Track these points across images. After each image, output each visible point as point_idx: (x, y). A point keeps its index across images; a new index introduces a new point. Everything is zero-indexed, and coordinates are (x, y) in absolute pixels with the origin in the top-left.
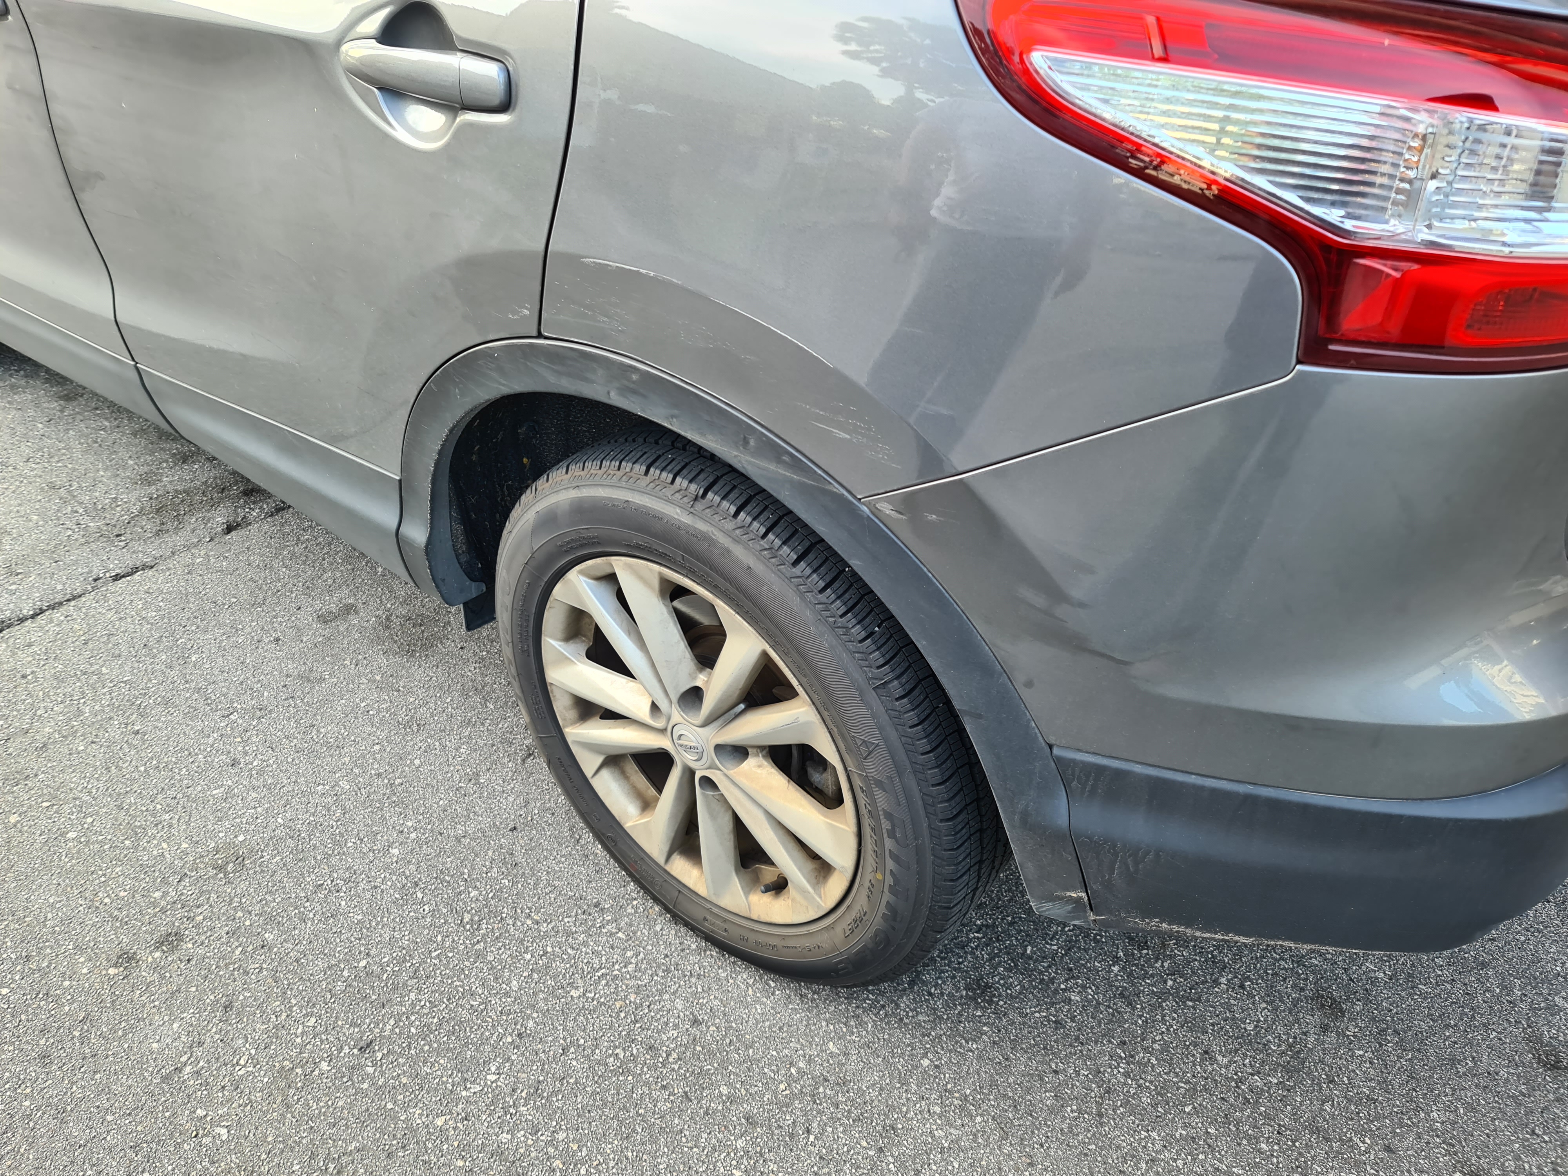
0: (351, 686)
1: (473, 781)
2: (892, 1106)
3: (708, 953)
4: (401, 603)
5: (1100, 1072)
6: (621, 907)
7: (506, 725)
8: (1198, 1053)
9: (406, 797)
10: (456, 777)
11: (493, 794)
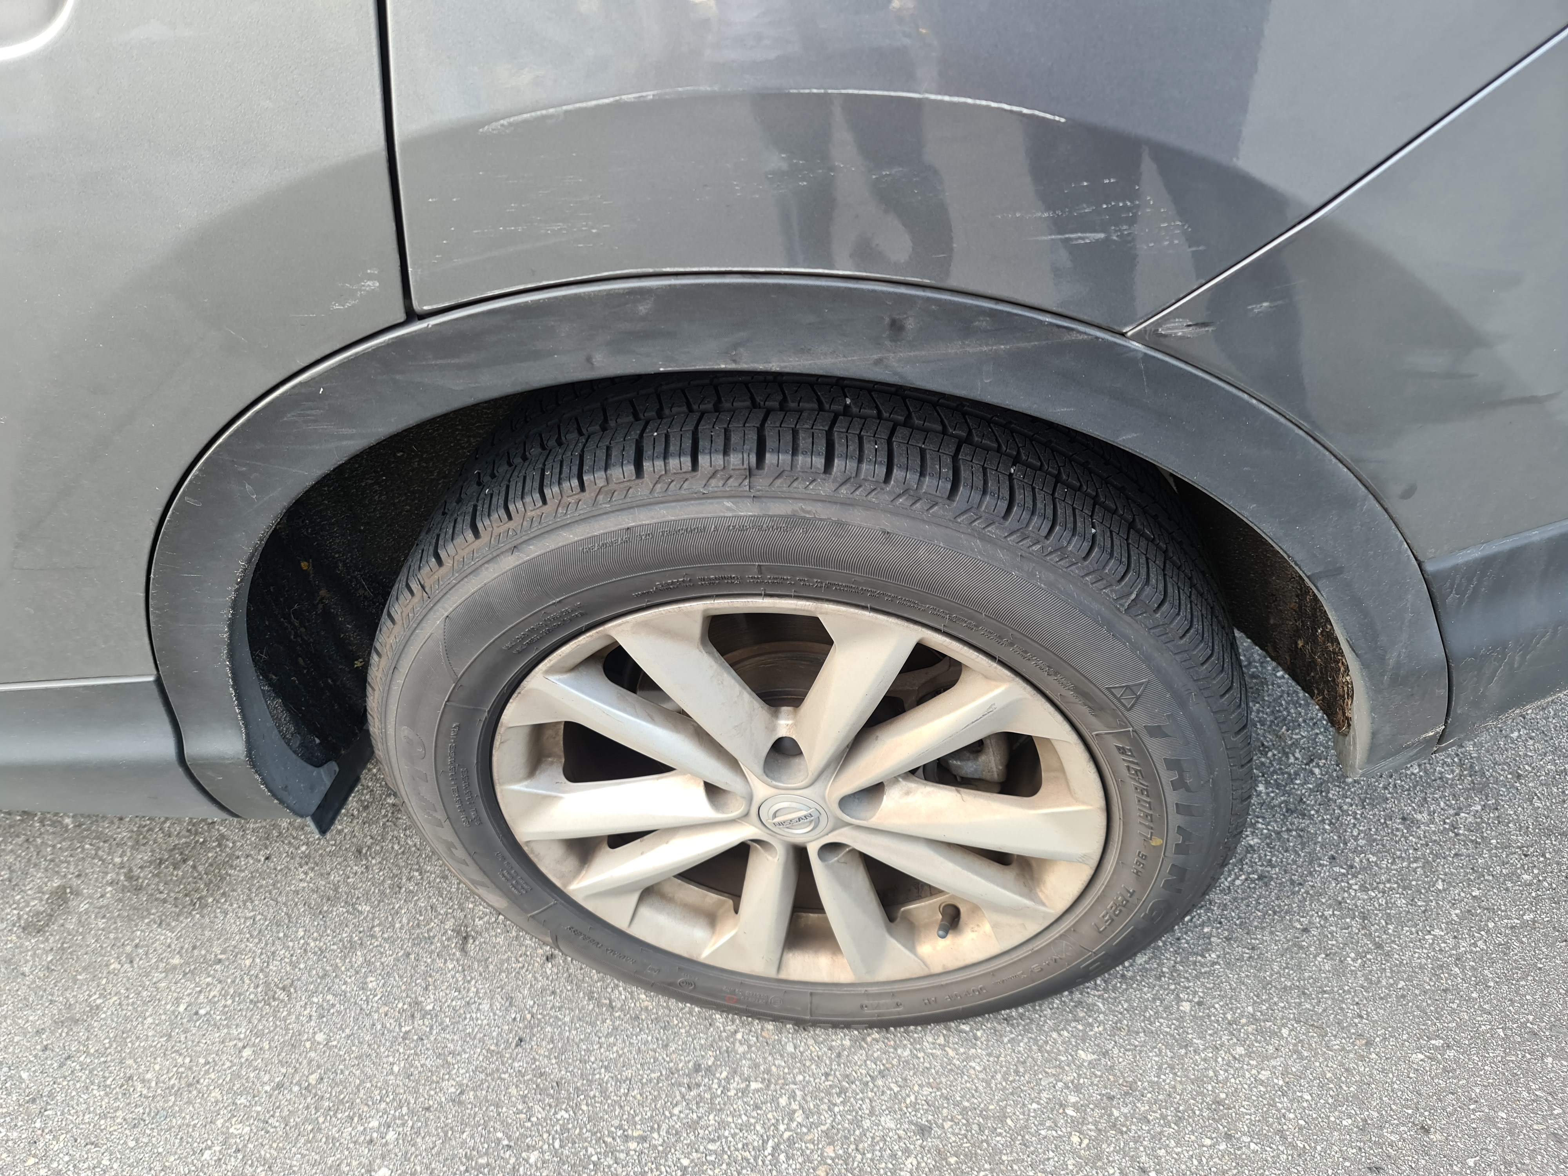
0: (145, 993)
1: (418, 1015)
2: (1197, 1078)
3: (869, 1039)
4: (132, 848)
5: (1340, 903)
6: (727, 1052)
7: (405, 920)
8: (1397, 824)
9: (341, 1092)
10: (390, 1023)
11: (457, 1016)
